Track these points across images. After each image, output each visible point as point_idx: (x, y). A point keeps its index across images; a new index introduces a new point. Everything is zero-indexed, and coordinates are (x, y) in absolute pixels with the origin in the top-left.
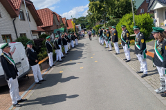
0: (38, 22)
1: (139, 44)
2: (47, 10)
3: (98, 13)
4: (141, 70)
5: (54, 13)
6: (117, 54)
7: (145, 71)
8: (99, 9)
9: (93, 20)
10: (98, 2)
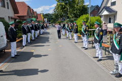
1: (98, 36)
2: (23, 3)
3: (62, 11)
4: (97, 56)
7: (100, 57)
9: (57, 16)
10: (63, 4)
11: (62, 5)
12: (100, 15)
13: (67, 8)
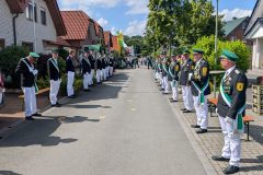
0: (60, 29)
1: (230, 94)
3: (161, 30)
4: (224, 155)
5: (91, 20)
6: (185, 111)
8: (163, 24)
10: (163, 13)
11: (160, 17)
12: (249, 37)
13: (172, 23)
